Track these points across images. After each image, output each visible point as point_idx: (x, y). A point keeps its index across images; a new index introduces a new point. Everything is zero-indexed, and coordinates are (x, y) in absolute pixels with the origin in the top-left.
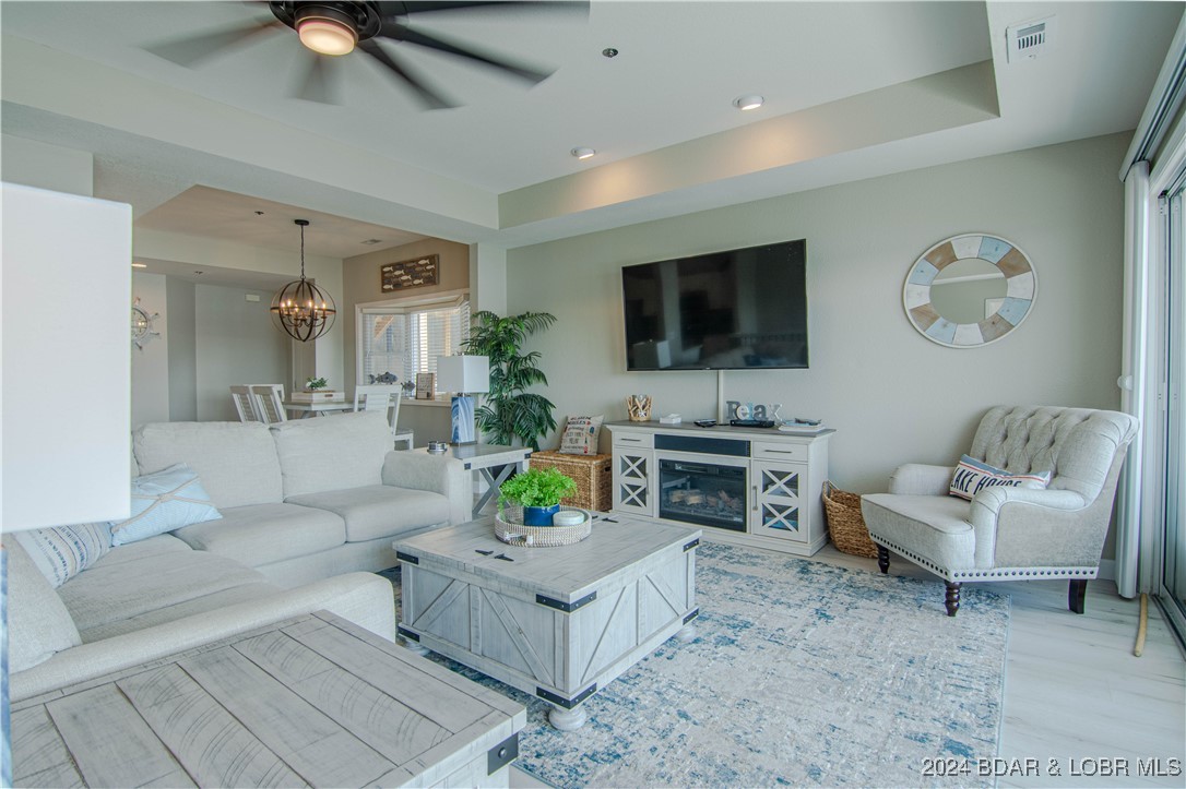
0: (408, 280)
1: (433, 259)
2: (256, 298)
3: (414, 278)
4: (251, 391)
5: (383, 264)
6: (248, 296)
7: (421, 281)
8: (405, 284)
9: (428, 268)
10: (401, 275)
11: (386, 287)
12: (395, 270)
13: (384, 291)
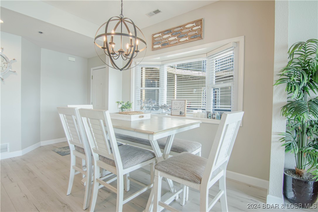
0: (175, 40)
1: (200, 22)
2: (73, 59)
3: (180, 37)
4: (78, 113)
5: (153, 33)
6: (69, 57)
7: (187, 39)
8: (172, 43)
9: (194, 29)
10: (170, 37)
11: (155, 47)
12: (163, 36)
13: (153, 49)
